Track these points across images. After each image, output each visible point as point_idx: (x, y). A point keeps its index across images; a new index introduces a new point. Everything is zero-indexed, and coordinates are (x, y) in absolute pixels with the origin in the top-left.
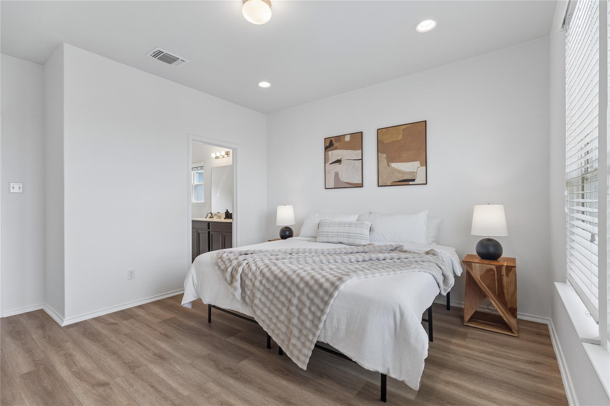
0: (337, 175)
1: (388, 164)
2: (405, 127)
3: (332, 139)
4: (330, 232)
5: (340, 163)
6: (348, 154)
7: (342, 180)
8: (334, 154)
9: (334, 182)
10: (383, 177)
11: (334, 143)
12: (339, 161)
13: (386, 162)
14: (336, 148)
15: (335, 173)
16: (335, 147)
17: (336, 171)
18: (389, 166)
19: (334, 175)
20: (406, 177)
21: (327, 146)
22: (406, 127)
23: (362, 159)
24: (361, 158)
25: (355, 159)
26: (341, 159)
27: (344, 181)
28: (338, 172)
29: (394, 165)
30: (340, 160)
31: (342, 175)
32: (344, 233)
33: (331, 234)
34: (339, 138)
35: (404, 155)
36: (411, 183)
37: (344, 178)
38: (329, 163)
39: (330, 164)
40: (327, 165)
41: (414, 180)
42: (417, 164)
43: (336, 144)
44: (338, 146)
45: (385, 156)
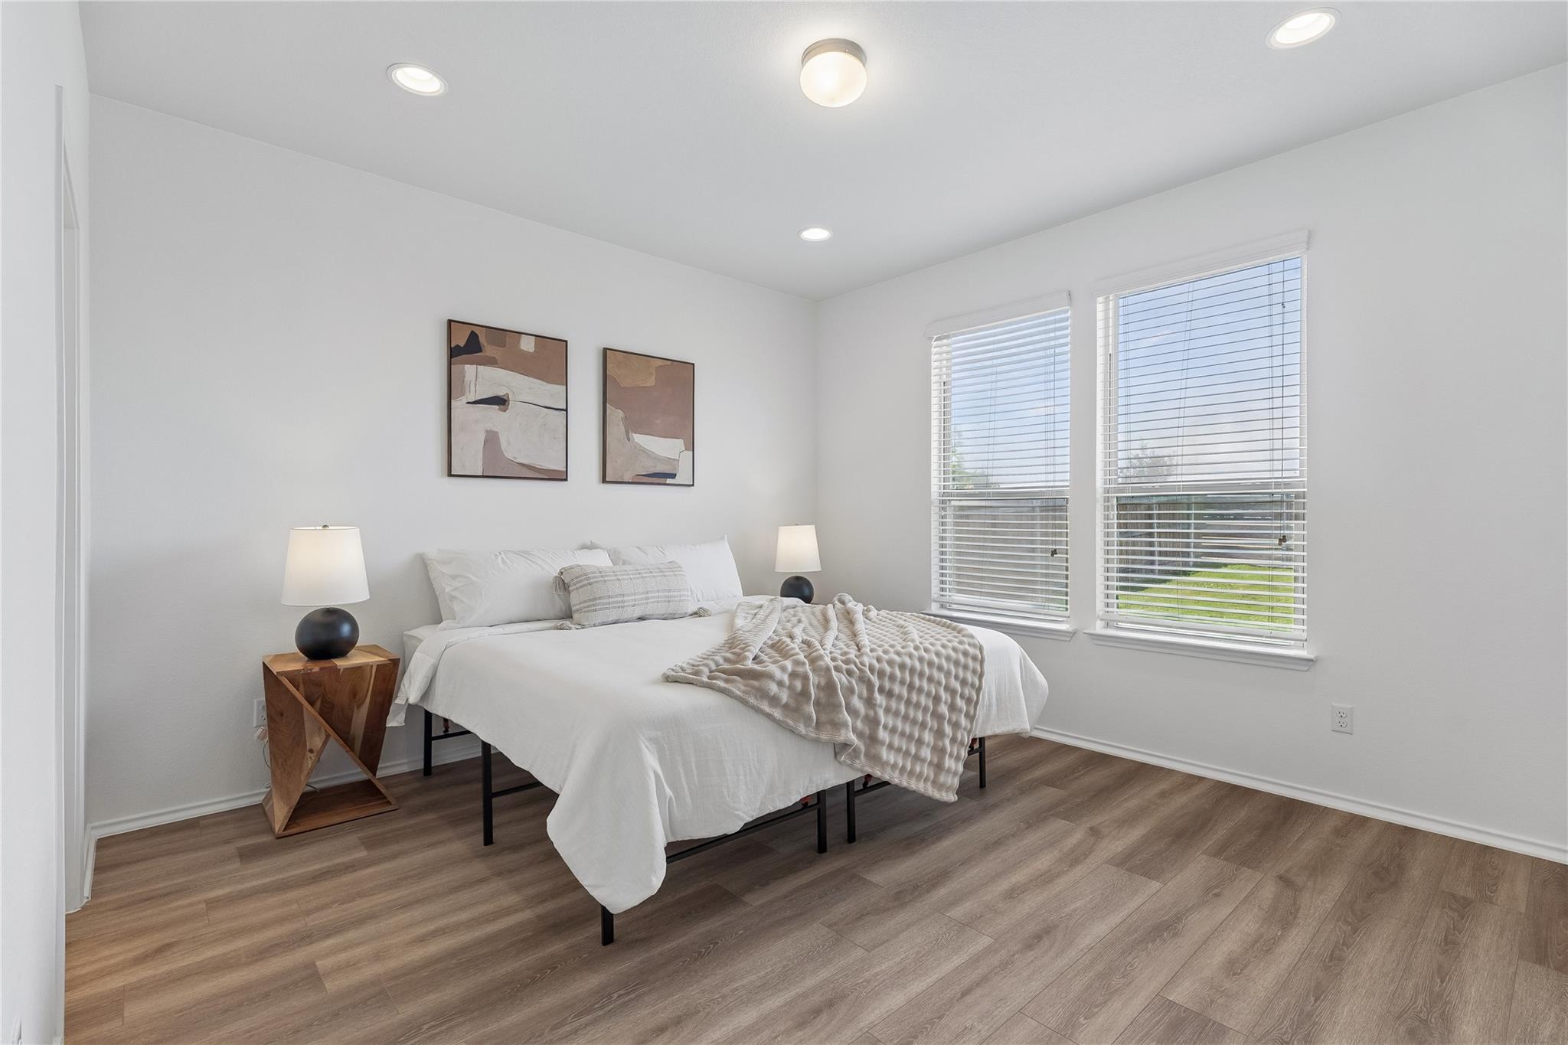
0: (491, 440)
1: (627, 433)
2: (659, 363)
3: (477, 330)
4: (628, 595)
5: (502, 407)
6: (530, 388)
7: (509, 455)
8: (481, 379)
9: (484, 459)
10: (616, 462)
11: (485, 345)
12: (500, 401)
13: (623, 429)
14: (491, 362)
15: (487, 432)
16: (487, 357)
17: (490, 426)
18: (629, 439)
19: (482, 437)
20: (660, 469)
21: (458, 346)
22: (662, 364)
23: (566, 410)
24: (565, 408)
25: (548, 406)
26: (508, 397)
27: (515, 458)
28: (497, 432)
29: (638, 438)
30: (505, 398)
31: (509, 443)
32: (658, 591)
33: (631, 598)
34: (501, 335)
35: (658, 421)
36: (669, 481)
37: (515, 450)
38: (464, 400)
39: (468, 403)
40: (459, 403)
41: (673, 476)
42: (679, 443)
43: (489, 350)
44: (497, 357)
45: (620, 414)
